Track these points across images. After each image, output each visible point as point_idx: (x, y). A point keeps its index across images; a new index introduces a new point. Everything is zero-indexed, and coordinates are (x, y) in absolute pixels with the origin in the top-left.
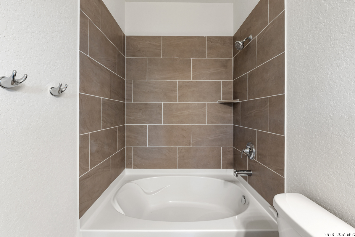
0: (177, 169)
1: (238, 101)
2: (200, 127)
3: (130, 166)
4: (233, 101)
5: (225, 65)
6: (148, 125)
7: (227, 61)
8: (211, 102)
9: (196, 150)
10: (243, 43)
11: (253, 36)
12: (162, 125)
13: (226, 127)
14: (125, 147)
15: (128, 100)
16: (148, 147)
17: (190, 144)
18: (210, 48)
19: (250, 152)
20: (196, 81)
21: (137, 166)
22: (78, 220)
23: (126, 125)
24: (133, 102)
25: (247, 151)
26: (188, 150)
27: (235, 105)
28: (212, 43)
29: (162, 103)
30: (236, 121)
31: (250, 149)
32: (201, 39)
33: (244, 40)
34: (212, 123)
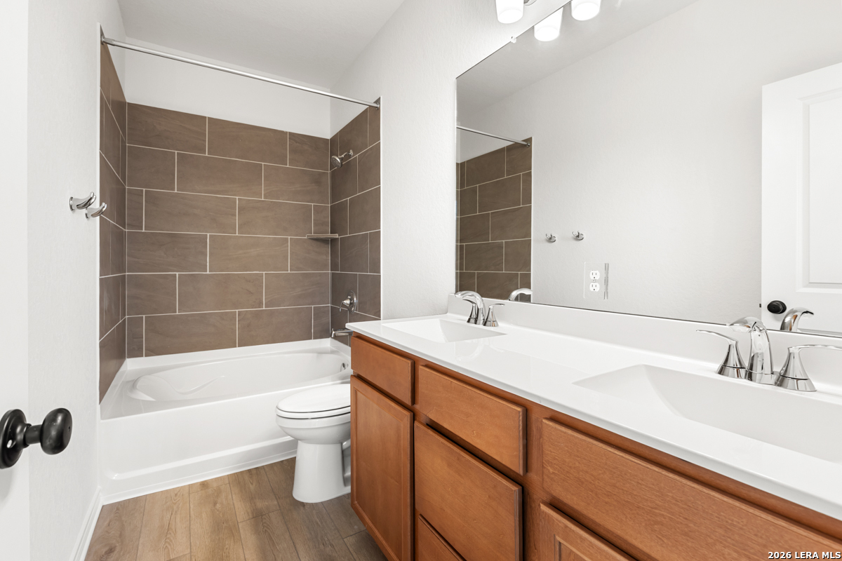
0: (238, 349)
1: (336, 236)
2: (277, 276)
3: (136, 353)
4: (329, 235)
5: (317, 180)
6: (177, 273)
7: (321, 174)
8: (297, 236)
9: (271, 313)
10: (341, 159)
11: (355, 153)
12: (208, 273)
13: (320, 274)
14: (127, 317)
15: (131, 226)
16: (177, 313)
17: (260, 305)
18: (293, 151)
19: (351, 303)
20: (272, 202)
21: (152, 352)
22: (98, 406)
23: (127, 274)
24: (144, 231)
25: (347, 302)
26: (257, 315)
27: (333, 241)
28: (298, 144)
29: (208, 234)
30: (334, 267)
31: (351, 300)
32: (279, 135)
33: (343, 156)
34: (298, 269)
